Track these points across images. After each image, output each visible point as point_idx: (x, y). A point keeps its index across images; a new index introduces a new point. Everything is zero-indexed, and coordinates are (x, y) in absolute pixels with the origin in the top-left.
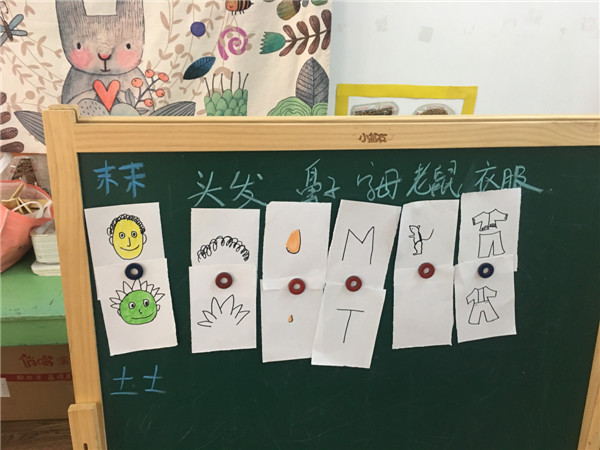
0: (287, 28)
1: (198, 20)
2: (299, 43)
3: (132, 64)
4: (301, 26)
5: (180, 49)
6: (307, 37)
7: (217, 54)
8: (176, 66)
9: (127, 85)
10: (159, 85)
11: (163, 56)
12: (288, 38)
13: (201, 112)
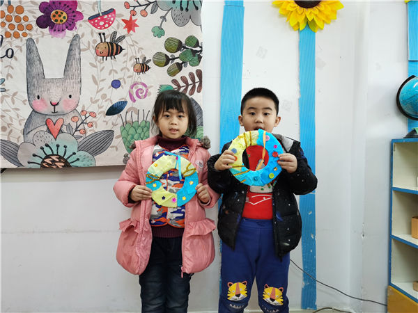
1: (116, 79)
3: (72, 107)
4: (184, 79)
5: (104, 96)
7: (128, 99)
8: (101, 107)
10: (89, 120)
11: (93, 102)
12: (175, 87)
13: (118, 137)
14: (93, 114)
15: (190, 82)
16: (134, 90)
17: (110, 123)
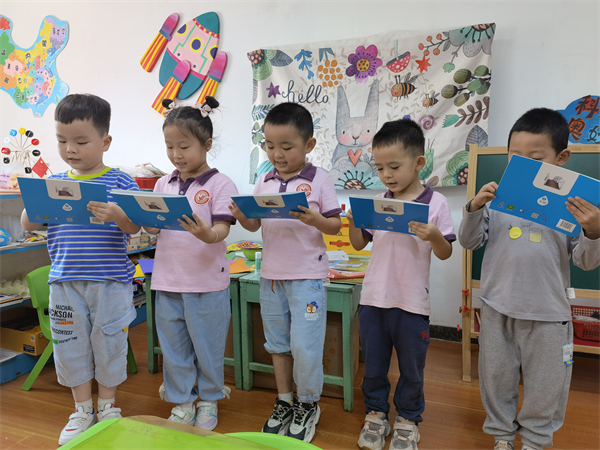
0: (461, 111)
2: (468, 118)
6: (473, 113)
9: (365, 151)
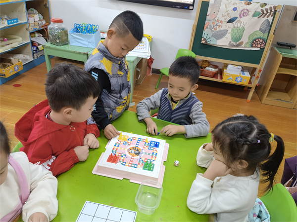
0: (262, 10)
1: (235, 7)
2: (264, 14)
3: (214, 18)
4: (267, 10)
5: (228, 14)
6: (267, 12)
7: (238, 16)
8: (225, 19)
9: (211, 23)
10: (220, 24)
11: (223, 16)
12: (262, 13)
13: (229, 33)
14: (221, 22)
15: (269, 11)
16: (243, 12)
17: (227, 27)
